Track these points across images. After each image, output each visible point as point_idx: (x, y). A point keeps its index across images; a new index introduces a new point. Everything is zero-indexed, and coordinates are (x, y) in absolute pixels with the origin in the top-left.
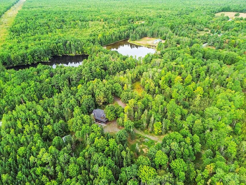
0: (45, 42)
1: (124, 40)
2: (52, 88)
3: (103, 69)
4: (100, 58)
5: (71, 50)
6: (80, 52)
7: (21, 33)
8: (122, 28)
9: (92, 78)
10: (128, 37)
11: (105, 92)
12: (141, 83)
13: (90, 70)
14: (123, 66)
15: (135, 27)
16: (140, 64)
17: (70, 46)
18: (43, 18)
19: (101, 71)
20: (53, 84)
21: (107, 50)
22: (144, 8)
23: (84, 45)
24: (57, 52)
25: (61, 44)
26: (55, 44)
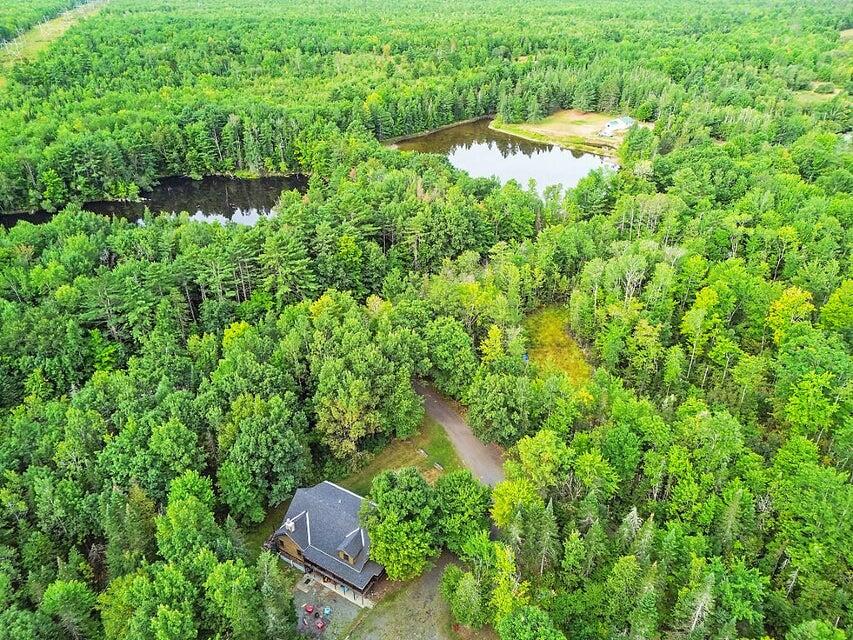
0: (134, 119)
1: (473, 120)
2: (86, 335)
3: (376, 237)
4: (365, 185)
5: (244, 156)
6: (283, 165)
7: (53, 87)
8: (468, 75)
9: (313, 287)
10: (490, 109)
11: (373, 375)
12: (575, 317)
13: (309, 241)
14: (475, 228)
15: (519, 70)
16: (557, 220)
17: (242, 137)
18: (162, 41)
19: (363, 247)
20: (90, 316)
21: (398, 153)
22: (549, 14)
23: (301, 133)
24: (183, 159)
25: (199, 126)
26: (174, 126)
